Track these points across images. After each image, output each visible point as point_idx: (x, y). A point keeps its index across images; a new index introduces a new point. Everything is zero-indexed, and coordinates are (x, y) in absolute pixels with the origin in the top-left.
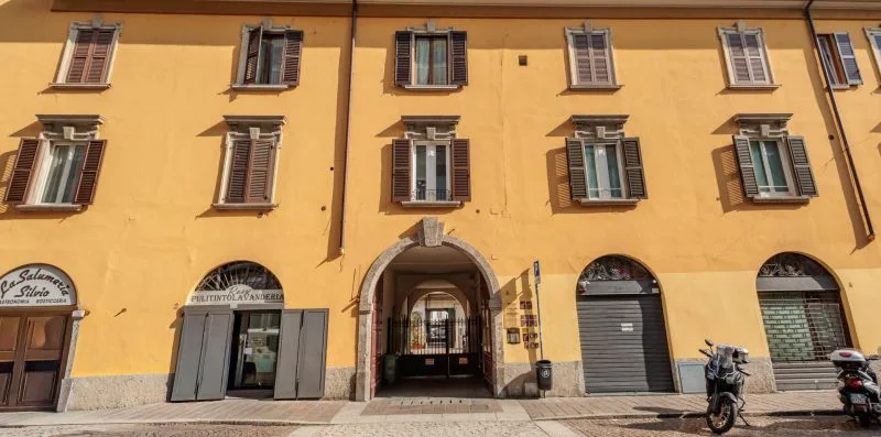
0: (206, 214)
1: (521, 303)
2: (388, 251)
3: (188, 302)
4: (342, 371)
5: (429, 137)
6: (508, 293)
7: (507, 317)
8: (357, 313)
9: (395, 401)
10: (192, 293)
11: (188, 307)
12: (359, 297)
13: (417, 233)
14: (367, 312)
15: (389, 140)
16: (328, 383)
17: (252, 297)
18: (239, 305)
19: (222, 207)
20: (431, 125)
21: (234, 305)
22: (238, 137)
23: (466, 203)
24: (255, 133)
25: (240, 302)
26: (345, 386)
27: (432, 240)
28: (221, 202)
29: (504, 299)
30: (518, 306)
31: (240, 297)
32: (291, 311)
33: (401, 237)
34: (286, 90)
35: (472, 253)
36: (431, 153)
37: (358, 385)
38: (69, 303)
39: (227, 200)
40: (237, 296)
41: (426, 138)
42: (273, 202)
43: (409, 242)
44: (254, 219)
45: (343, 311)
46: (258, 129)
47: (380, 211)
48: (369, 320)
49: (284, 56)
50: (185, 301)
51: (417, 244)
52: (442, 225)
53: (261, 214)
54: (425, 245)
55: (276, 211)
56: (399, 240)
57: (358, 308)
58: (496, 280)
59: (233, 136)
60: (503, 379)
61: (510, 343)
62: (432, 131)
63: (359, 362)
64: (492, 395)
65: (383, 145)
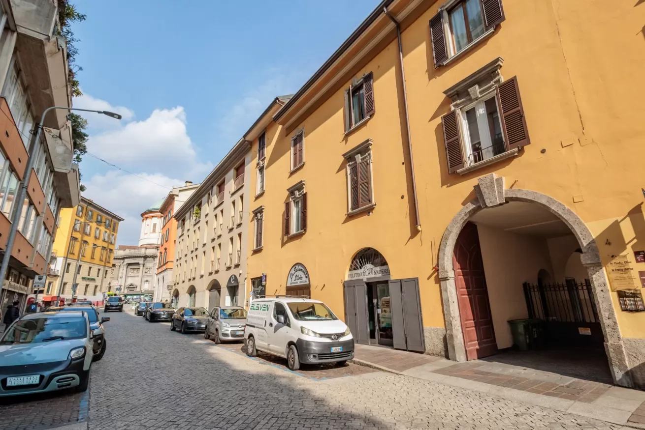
0: (345, 222)
1: (637, 254)
2: (454, 221)
3: (347, 278)
4: (435, 331)
5: (473, 97)
6: (608, 243)
7: (614, 275)
8: (440, 280)
9: (497, 368)
10: (347, 273)
11: (347, 281)
12: (438, 265)
13: (477, 196)
14: (445, 279)
15: (439, 120)
16: (427, 340)
17: (375, 272)
18: (367, 279)
19: (351, 214)
20: (472, 85)
21: (365, 279)
22: (352, 164)
23: (526, 148)
24: (359, 158)
25: (369, 276)
26: (440, 346)
27: (493, 199)
28: (350, 211)
29: (604, 251)
30: (631, 257)
31: (369, 273)
32: (395, 281)
33: (464, 204)
34: (369, 119)
35: (544, 201)
36: (481, 111)
37: (449, 346)
38: (308, 283)
39: (352, 209)
40: (367, 274)
41: (471, 100)
42: (374, 203)
43: (471, 207)
44: (366, 217)
45: (428, 279)
46: (359, 155)
47: (442, 185)
48: (451, 285)
49: (365, 95)
50: (344, 278)
51: (479, 208)
52: (499, 181)
53: (369, 213)
54: (486, 207)
55: (376, 208)
56: (462, 207)
57: (438, 275)
58: (585, 229)
59: (349, 165)
60: (621, 360)
61: (625, 310)
62: (476, 90)
63: (448, 325)
64: (609, 379)
65: (435, 126)
